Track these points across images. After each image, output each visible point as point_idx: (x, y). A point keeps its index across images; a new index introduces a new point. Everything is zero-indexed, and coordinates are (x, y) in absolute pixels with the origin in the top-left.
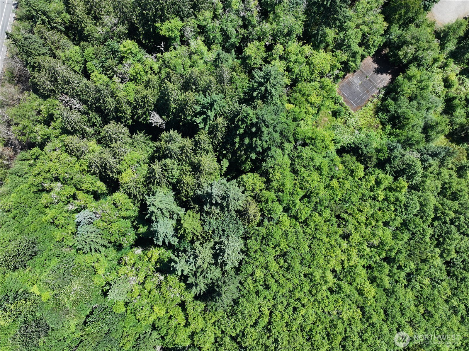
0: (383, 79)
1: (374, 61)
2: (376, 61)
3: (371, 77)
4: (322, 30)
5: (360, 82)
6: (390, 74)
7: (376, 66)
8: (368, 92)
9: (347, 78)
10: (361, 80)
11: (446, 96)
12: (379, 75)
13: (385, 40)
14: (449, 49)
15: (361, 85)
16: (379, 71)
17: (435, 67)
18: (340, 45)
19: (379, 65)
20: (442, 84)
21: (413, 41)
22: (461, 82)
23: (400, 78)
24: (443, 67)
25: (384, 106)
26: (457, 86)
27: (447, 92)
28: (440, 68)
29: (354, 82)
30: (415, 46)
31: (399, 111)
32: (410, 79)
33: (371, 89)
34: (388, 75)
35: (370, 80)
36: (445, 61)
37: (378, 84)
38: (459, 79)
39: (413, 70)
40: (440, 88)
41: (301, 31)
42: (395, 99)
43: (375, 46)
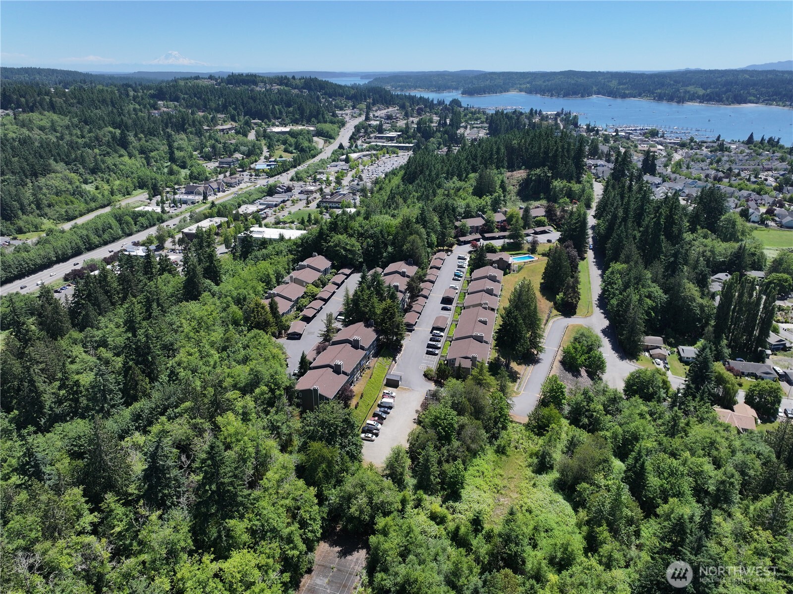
0: (357, 559)
1: (331, 545)
2: (333, 544)
3: (338, 564)
5: (326, 580)
6: (362, 548)
7: (338, 549)
8: (345, 586)
9: (304, 585)
10: (327, 577)
11: (448, 534)
12: (349, 558)
13: (326, 510)
14: (410, 484)
15: (329, 583)
16: (344, 554)
17: (409, 507)
19: (340, 546)
20: (433, 523)
21: (358, 490)
22: (451, 510)
23: (373, 539)
24: (418, 504)
25: (377, 588)
26: (450, 517)
27: (445, 529)
28: (416, 507)
29: (317, 585)
30: (364, 494)
32: (385, 533)
33: (348, 580)
34: (360, 551)
35: (339, 570)
36: (416, 497)
37: (353, 568)
38: (447, 508)
39: (381, 522)
40: (434, 528)
42: (385, 570)
43: (315, 520)
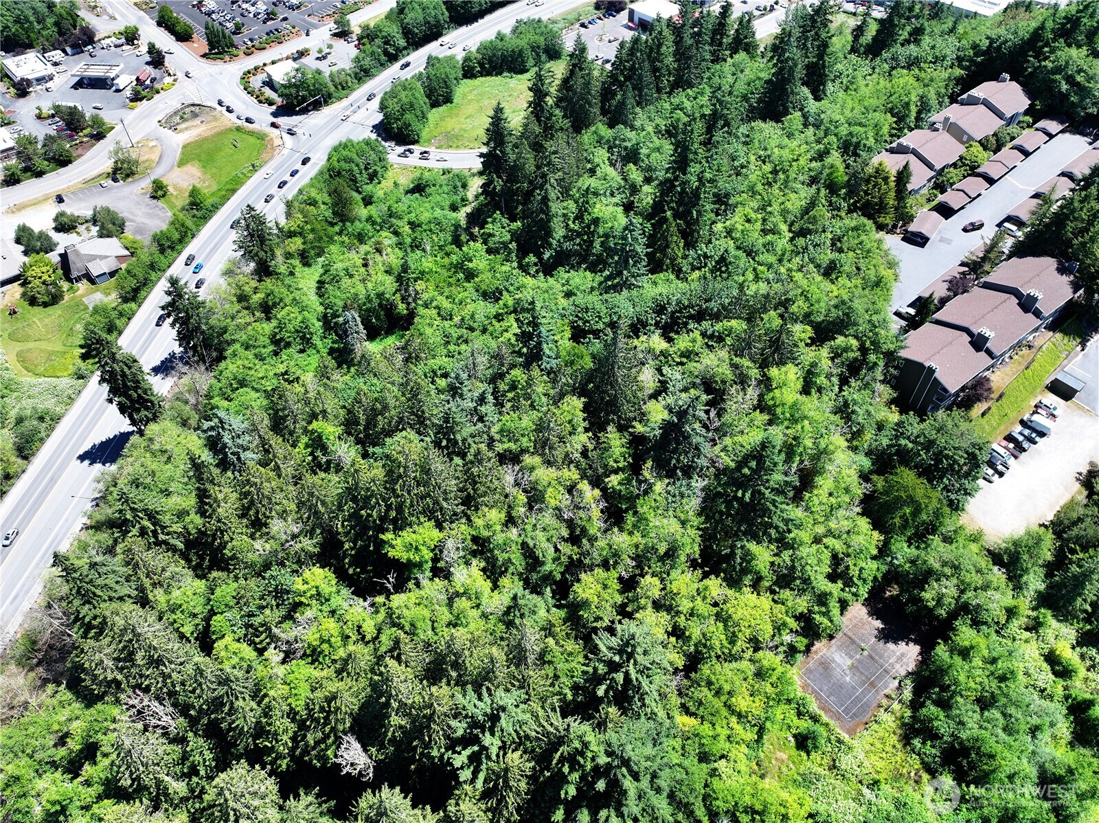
0: (903, 655)
1: (871, 614)
2: (874, 613)
3: (873, 648)
4: (742, 547)
5: (849, 662)
6: (916, 642)
7: (878, 624)
8: (872, 685)
9: (816, 652)
10: (851, 657)
11: (1067, 697)
12: (891, 646)
13: (884, 568)
14: (1032, 587)
15: (852, 667)
16: (888, 635)
17: (1015, 626)
18: (786, 579)
19: (884, 622)
20: (1046, 667)
21: (948, 571)
22: (1089, 663)
23: (941, 651)
24: (1034, 627)
25: (922, 722)
26: (1082, 672)
27: (1066, 688)
28: (1027, 629)
29: (834, 661)
30: (955, 581)
31: (964, 735)
32: (965, 653)
33: (880, 678)
34: (911, 644)
35: (870, 657)
36: (1035, 614)
37: (892, 665)
38: (1082, 657)
39: (965, 634)
40: (1045, 677)
41: (697, 548)
42: (945, 705)
43: (864, 580)
